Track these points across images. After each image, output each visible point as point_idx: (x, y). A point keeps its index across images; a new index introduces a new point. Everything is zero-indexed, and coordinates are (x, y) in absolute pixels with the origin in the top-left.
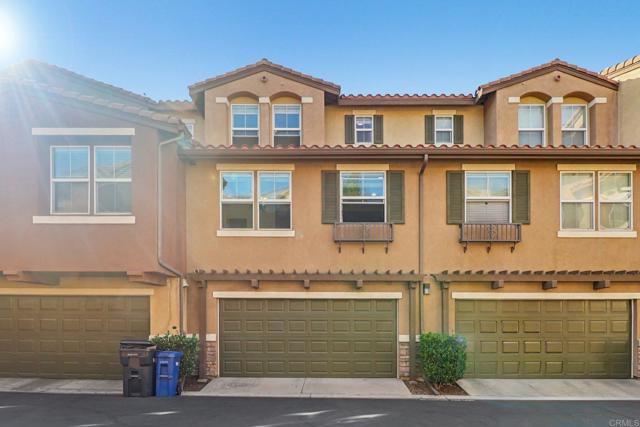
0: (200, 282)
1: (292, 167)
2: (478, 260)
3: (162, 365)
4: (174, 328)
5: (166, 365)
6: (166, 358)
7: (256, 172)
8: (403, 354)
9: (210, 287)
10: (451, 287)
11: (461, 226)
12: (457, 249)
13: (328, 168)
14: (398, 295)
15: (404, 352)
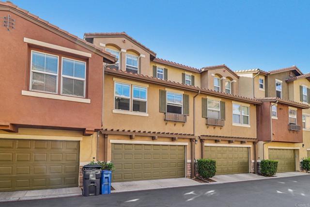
0: (104, 135)
1: (147, 86)
2: (211, 132)
3: (106, 178)
4: (94, 158)
5: (108, 178)
6: (107, 174)
7: (132, 85)
8: (188, 167)
9: (109, 137)
10: (205, 141)
11: (206, 118)
12: (205, 127)
13: (162, 89)
14: (187, 144)
15: (189, 167)
